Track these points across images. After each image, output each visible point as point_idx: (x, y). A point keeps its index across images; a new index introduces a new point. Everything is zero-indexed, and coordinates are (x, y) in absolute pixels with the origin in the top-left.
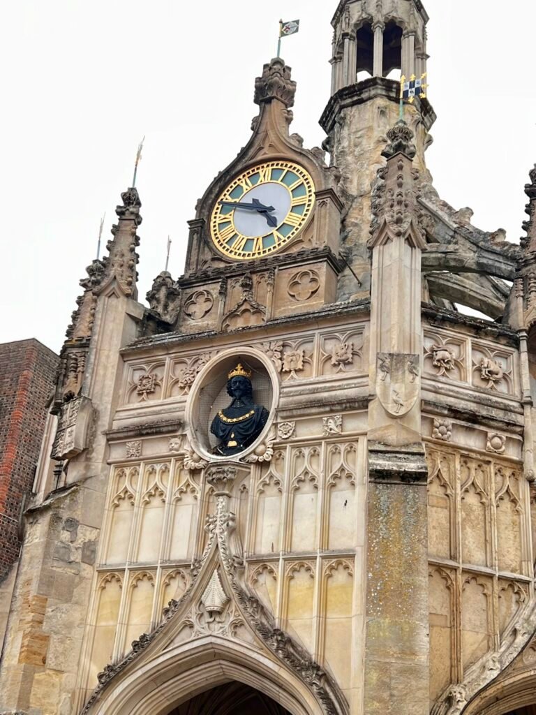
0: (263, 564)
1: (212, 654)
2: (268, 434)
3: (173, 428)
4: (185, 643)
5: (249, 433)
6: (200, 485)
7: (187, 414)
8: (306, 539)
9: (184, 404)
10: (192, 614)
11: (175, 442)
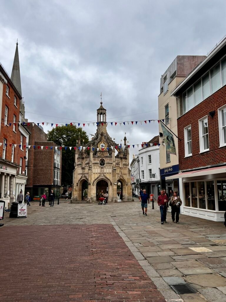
0: (105, 173)
1: (102, 178)
2: (105, 165)
3: (98, 164)
4: (100, 178)
5: (104, 164)
6: (100, 168)
7: (99, 163)
8: (108, 172)
9: (98, 162)
10: (101, 176)
11: (98, 165)
